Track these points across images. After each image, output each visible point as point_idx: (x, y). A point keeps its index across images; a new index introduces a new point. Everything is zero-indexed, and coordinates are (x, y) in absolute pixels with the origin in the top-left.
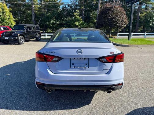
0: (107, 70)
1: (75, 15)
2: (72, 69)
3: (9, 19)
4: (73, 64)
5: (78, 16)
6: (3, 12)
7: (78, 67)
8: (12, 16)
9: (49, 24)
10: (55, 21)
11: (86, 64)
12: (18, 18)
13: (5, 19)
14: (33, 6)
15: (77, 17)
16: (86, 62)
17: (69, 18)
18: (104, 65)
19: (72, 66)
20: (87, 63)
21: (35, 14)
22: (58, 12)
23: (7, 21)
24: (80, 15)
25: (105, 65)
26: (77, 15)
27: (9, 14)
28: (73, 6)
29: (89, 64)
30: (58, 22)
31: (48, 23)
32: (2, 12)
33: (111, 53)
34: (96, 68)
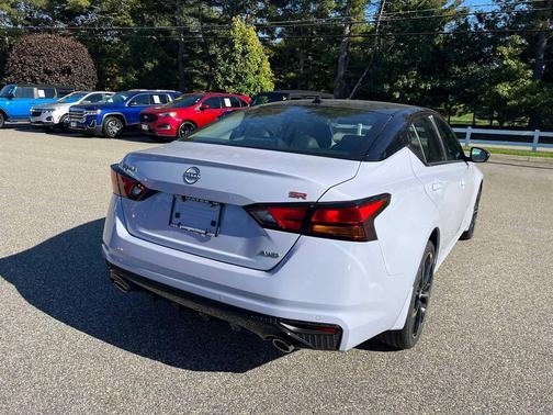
0: (274, 256)
1: (502, 57)
2: (172, 232)
3: (257, 73)
4: (178, 215)
5: (512, 57)
6: (244, 54)
7: (189, 229)
8: (266, 66)
9: (391, 91)
10: (412, 81)
11: (213, 223)
12: (297, 73)
13: (246, 74)
14: (347, 31)
15: (511, 62)
16: (214, 214)
17: (473, 68)
18: (265, 239)
19: (175, 219)
20: (216, 219)
21: (351, 56)
22: (437, 48)
23: (251, 79)
24: (523, 57)
25: (267, 235)
26: (510, 54)
27: (259, 60)
28: (505, 18)
29: (219, 225)
30: (426, 82)
31: (387, 87)
32: (241, 51)
33: (293, 195)
34: (240, 242)
